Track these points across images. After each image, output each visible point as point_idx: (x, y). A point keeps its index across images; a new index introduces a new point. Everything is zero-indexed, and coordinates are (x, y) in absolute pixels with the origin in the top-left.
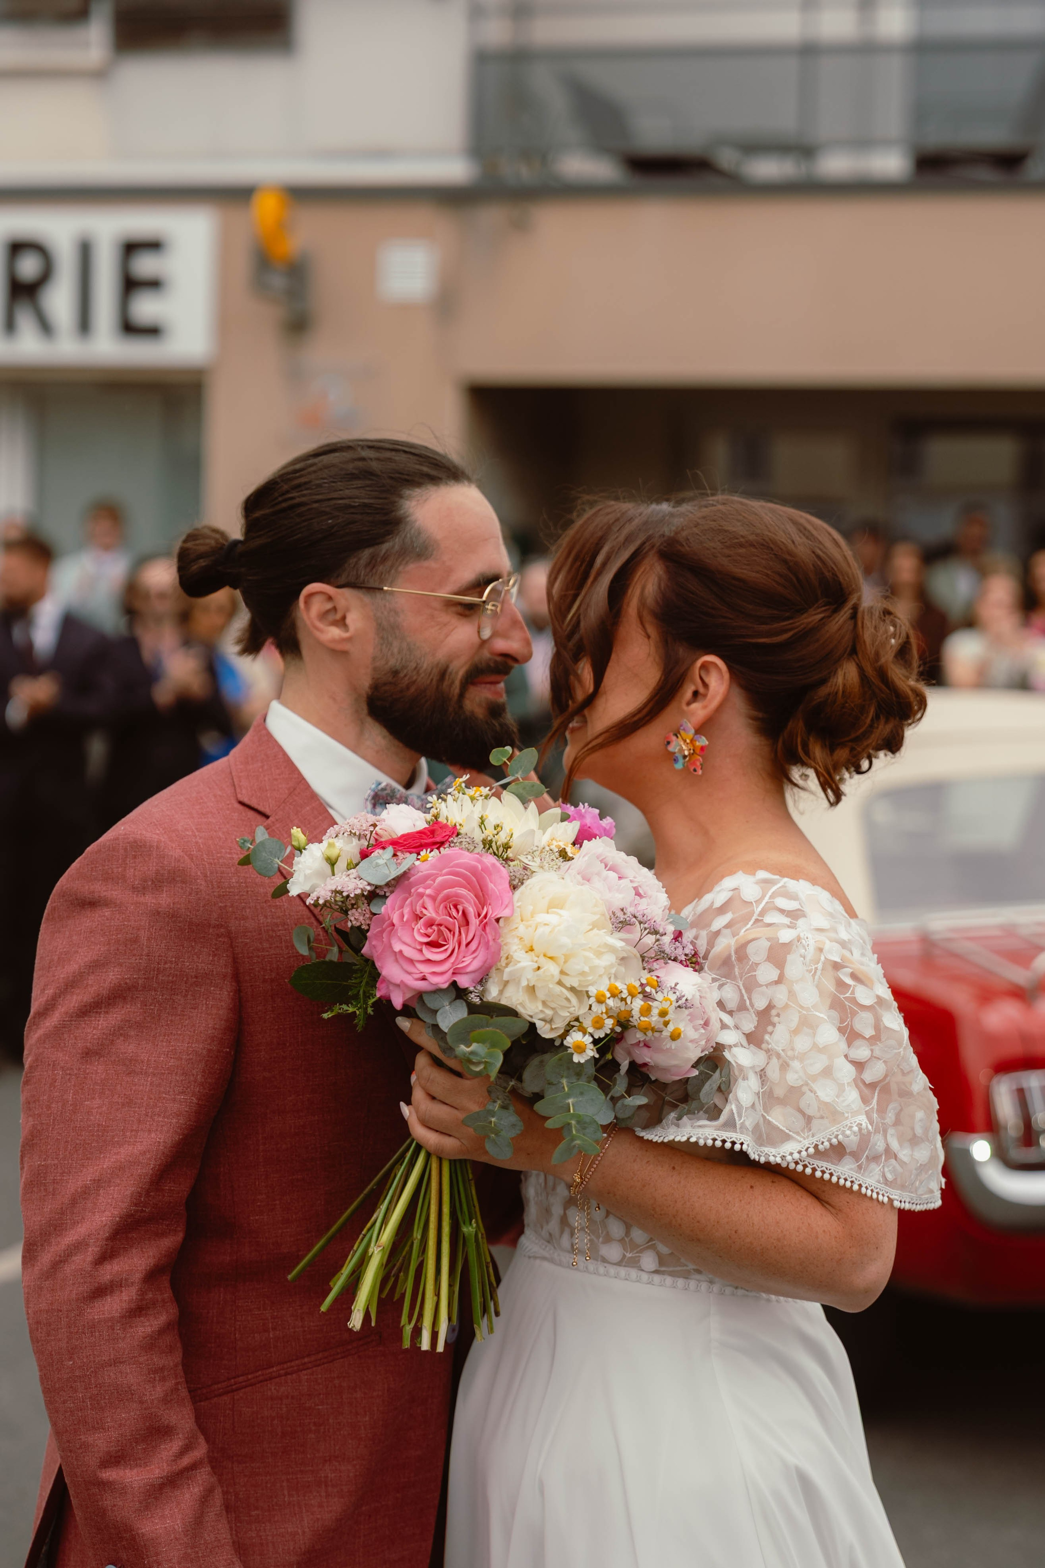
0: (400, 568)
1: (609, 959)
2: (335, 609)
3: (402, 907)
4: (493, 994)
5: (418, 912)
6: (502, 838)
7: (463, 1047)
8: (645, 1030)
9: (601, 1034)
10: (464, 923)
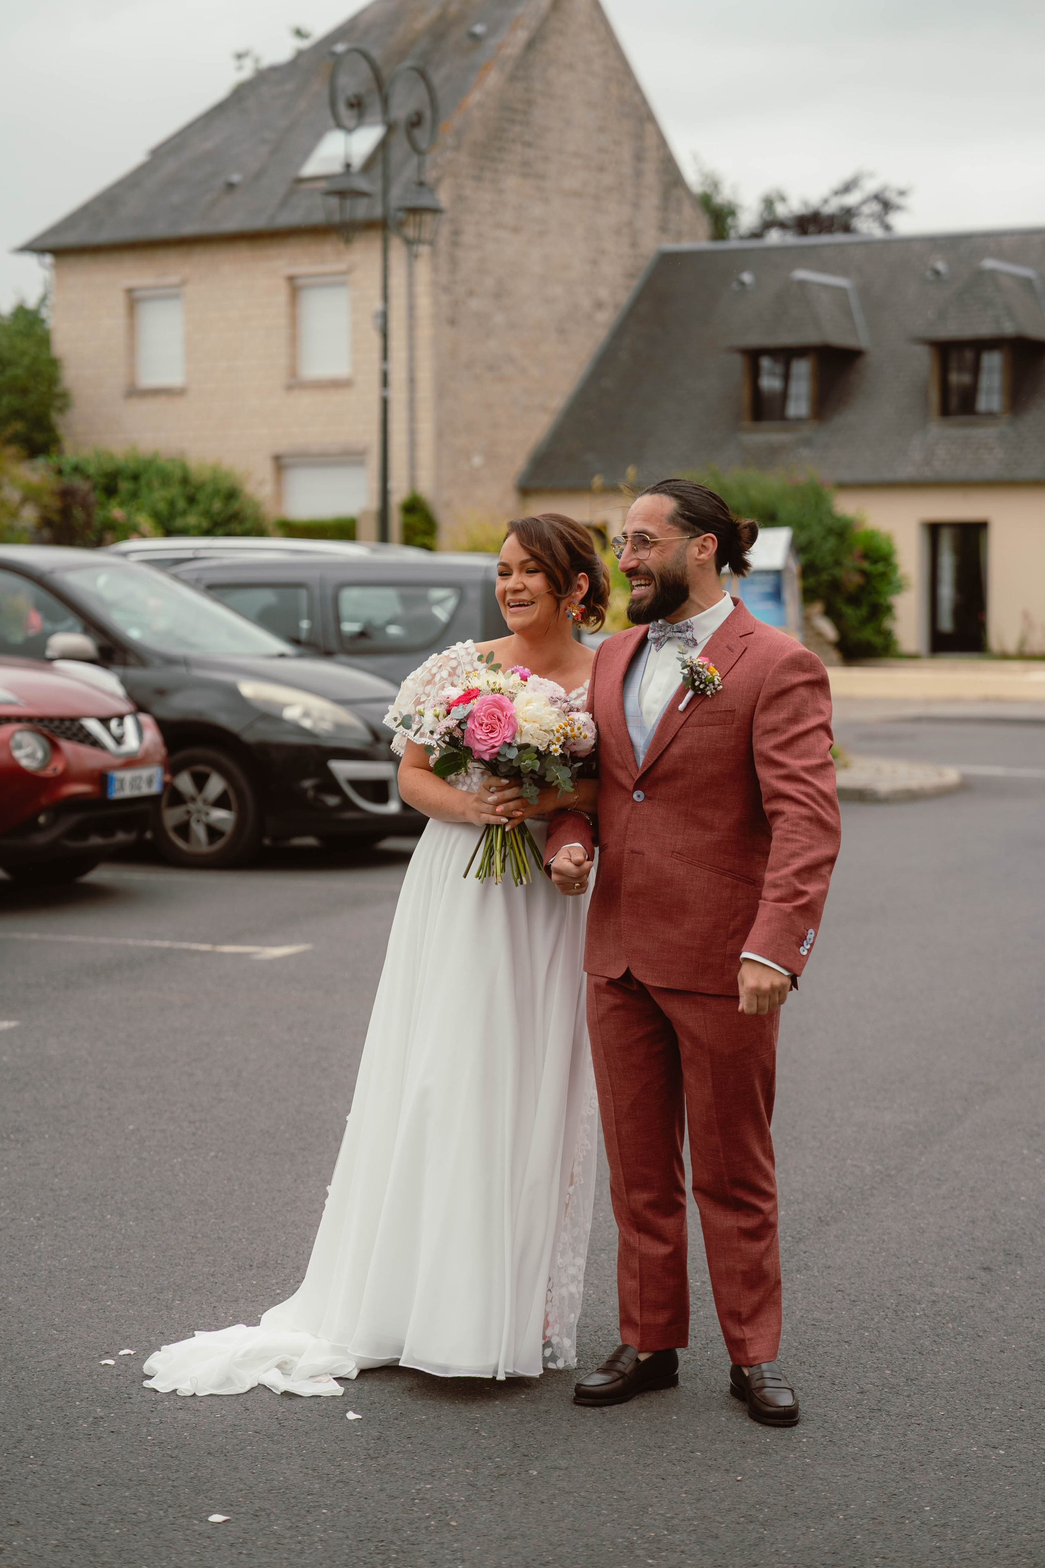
1: (554, 716)
3: (474, 722)
4: (519, 741)
5: (481, 723)
6: (497, 687)
8: (574, 737)
9: (561, 743)
10: (499, 720)
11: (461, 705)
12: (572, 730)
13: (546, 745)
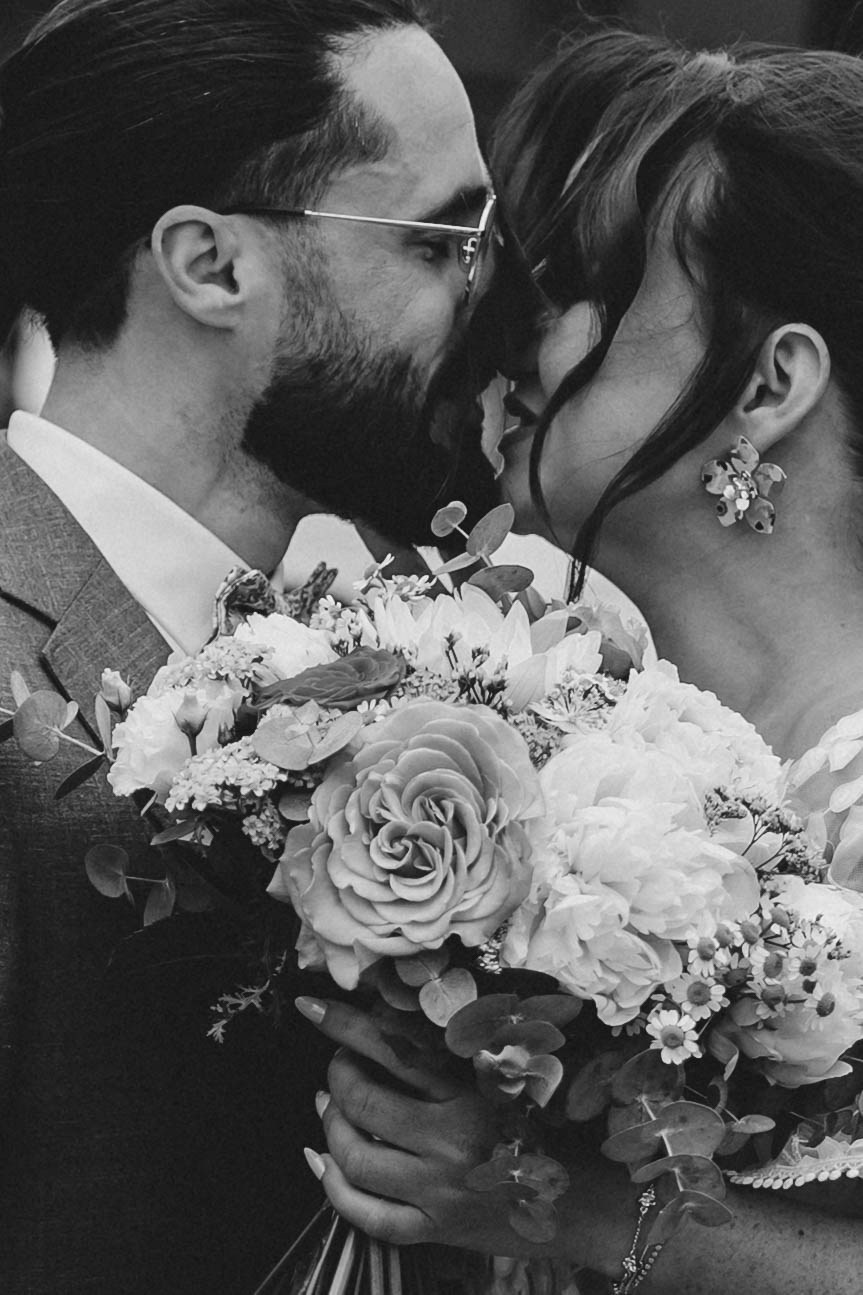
0: (333, 176)
2: (213, 253)
3: (343, 805)
4: (520, 952)
5: (373, 816)
6: (488, 673)
7: (486, 1055)
8: (772, 1001)
9: (707, 1015)
10: (460, 830)
11: (311, 710)
12: (775, 968)
13: (633, 1003)
